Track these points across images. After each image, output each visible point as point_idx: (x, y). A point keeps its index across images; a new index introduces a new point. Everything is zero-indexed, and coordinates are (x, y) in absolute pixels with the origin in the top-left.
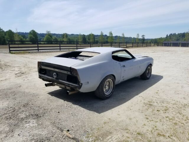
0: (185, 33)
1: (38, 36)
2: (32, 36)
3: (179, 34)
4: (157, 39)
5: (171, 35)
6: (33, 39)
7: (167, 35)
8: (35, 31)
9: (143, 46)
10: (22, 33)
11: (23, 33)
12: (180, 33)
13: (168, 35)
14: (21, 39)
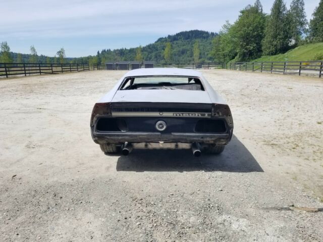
0: (123, 49)
3: (115, 51)
4: (84, 58)
5: (104, 51)
7: (98, 52)
9: (79, 70)
12: (116, 49)
13: (100, 53)
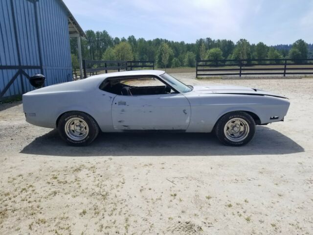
1: (309, 50)
2: (297, 50)
6: (298, 55)
8: (303, 41)
10: (284, 45)
11: (287, 46)
14: (277, 56)
